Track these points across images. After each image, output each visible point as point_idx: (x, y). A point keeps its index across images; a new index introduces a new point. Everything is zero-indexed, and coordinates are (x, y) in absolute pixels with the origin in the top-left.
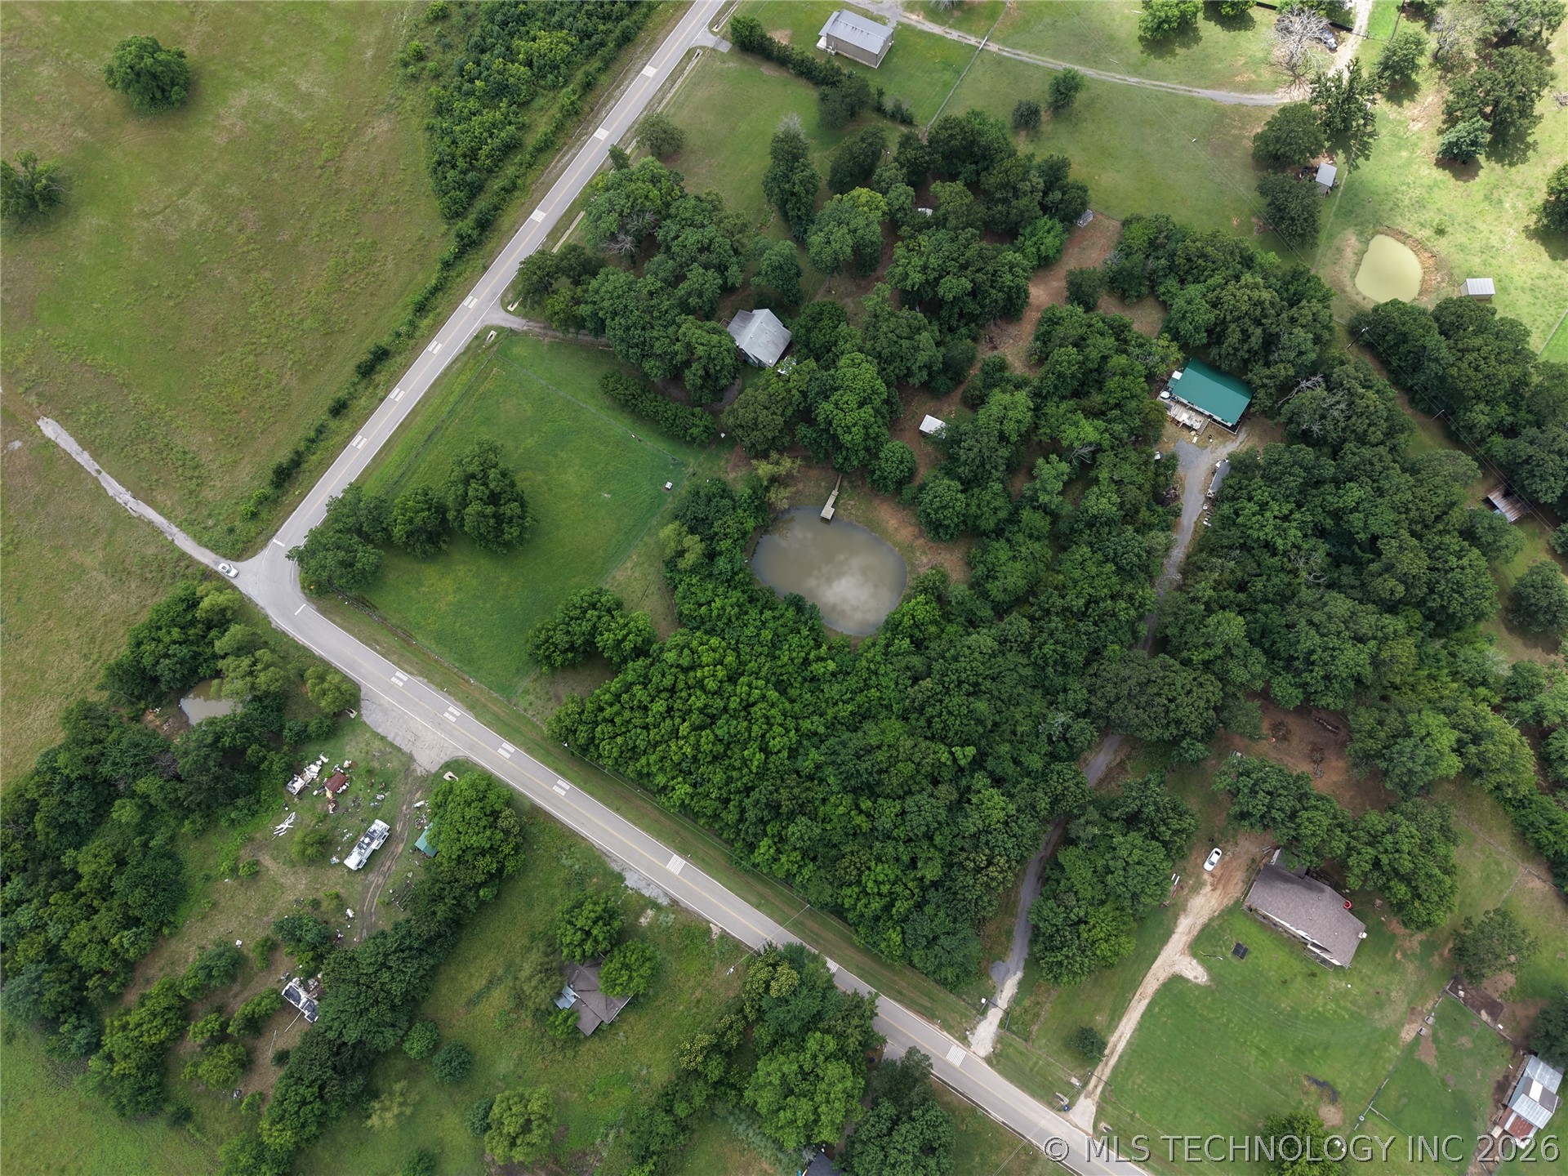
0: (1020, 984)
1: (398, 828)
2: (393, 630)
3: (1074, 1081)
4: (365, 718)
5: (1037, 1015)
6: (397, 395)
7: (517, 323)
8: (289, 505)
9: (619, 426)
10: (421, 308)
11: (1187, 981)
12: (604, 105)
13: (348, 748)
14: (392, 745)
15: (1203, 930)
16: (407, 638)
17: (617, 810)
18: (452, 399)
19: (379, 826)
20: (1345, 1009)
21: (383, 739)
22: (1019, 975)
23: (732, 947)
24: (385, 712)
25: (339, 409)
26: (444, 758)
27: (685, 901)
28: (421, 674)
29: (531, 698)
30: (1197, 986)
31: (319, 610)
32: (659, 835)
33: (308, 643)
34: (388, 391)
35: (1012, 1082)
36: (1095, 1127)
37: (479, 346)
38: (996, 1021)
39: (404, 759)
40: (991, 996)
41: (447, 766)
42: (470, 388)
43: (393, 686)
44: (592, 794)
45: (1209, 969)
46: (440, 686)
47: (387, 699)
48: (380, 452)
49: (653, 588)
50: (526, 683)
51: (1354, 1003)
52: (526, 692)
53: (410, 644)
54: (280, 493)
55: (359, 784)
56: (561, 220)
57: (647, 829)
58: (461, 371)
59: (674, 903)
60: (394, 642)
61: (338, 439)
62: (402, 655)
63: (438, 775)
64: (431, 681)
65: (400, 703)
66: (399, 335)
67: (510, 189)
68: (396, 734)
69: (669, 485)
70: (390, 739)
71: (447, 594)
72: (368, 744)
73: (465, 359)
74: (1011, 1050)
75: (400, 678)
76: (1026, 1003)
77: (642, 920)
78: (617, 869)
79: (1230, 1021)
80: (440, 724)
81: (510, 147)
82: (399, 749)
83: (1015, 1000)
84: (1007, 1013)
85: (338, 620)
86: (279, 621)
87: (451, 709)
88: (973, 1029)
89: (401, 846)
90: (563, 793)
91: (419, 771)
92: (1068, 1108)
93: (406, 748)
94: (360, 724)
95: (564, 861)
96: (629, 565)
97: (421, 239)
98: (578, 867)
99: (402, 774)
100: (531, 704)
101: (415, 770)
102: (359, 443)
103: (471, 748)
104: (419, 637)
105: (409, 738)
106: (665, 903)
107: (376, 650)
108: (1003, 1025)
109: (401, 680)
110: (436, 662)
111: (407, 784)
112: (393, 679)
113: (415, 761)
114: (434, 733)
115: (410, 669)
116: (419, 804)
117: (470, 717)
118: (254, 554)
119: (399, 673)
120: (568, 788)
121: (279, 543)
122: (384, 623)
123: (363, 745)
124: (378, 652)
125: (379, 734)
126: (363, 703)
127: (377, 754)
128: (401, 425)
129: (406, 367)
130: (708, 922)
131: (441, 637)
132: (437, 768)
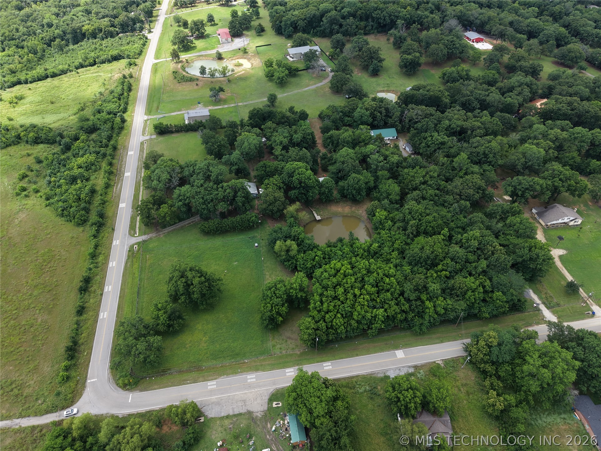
0: (534, 292)
1: (275, 449)
2: (189, 371)
3: (584, 305)
4: (210, 416)
5: (551, 297)
6: (108, 288)
7: (144, 237)
8: (84, 362)
9: (218, 242)
10: (93, 256)
11: (563, 255)
12: (121, 167)
13: (213, 437)
14: (235, 416)
16: (198, 369)
17: (357, 355)
18: (136, 275)
20: (596, 232)
21: (228, 417)
22: (531, 291)
24: (218, 403)
25: (81, 311)
26: (266, 398)
27: (418, 363)
28: (221, 376)
29: (279, 346)
30: (566, 254)
31: (141, 391)
32: (382, 350)
33: (148, 409)
34: (103, 290)
35: (573, 321)
37: (133, 253)
38: (545, 308)
39: (247, 416)
40: (533, 302)
41: (271, 400)
42: (142, 268)
43: (211, 391)
44: (342, 358)
45: (562, 248)
46: (235, 373)
47: (214, 398)
48: (118, 312)
50: (270, 344)
51: (595, 229)
52: (274, 346)
53: (203, 370)
54: (75, 360)
55: (235, 447)
56: (133, 202)
57: (375, 352)
58: (132, 265)
59: (416, 367)
60: (194, 374)
61: (90, 322)
62: (203, 376)
63: (270, 408)
64: (228, 374)
65: (222, 394)
66: (90, 269)
67: (104, 203)
68: (233, 409)
69: (256, 245)
70: (231, 413)
71: (201, 339)
72: (222, 426)
73: (130, 260)
74: (560, 313)
75: (212, 385)
76: (544, 296)
78: (382, 375)
79: (584, 256)
80: (250, 386)
81: (93, 192)
82: (240, 414)
83: (540, 298)
84: (544, 303)
85: (156, 387)
86: (122, 412)
87: (248, 377)
88: (544, 317)
90: (331, 367)
91: (259, 415)
92: (593, 313)
93: (243, 410)
94: (209, 420)
95: (361, 391)
96: (267, 277)
97: (73, 237)
98: (367, 388)
99: (252, 423)
100: (281, 349)
101: (257, 416)
102: (103, 316)
103: (274, 384)
104: (204, 364)
105: (241, 405)
106: (413, 370)
107: (188, 384)
108: (548, 308)
109: (213, 385)
110: (222, 366)
111: (259, 426)
112: (209, 387)
113: (253, 412)
114: (251, 393)
115: (213, 378)
116: (274, 429)
117: (260, 373)
118: (81, 395)
119: (210, 383)
120: (330, 364)
121: (92, 380)
122: (180, 372)
123: (220, 429)
124: (190, 383)
125: (224, 417)
126: (203, 410)
127: (231, 426)
128: (120, 297)
129: (104, 277)
130: (435, 362)
131: (215, 356)
132: (267, 406)
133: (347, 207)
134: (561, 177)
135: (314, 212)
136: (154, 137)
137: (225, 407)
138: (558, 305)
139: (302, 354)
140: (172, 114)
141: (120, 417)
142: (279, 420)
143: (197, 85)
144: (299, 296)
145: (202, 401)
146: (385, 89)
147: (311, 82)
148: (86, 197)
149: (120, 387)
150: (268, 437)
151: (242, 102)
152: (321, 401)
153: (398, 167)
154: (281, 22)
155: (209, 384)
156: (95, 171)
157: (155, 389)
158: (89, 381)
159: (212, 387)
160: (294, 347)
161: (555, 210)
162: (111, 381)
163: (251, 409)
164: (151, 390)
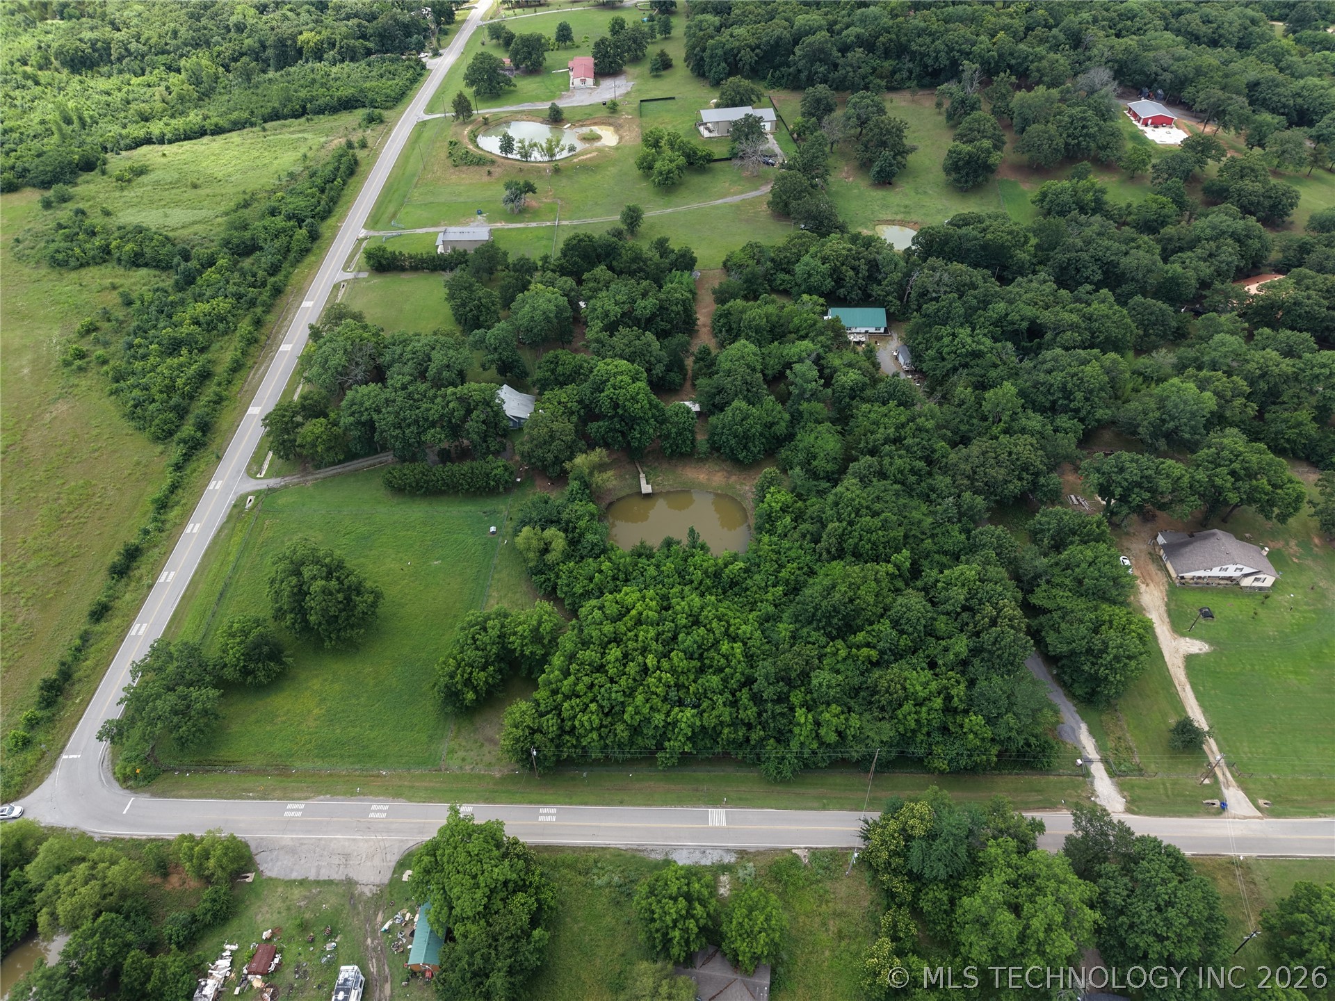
0: (1091, 732)
1: (373, 969)
2: (261, 772)
3: (1207, 781)
4: (268, 873)
5: (1129, 749)
6: (167, 577)
7: (273, 482)
8: (72, 715)
9: (416, 511)
10: (163, 505)
11: (1197, 655)
12: (278, 332)
13: (259, 918)
14: (318, 883)
15: (1169, 615)
16: (282, 771)
17: (621, 803)
18: (231, 558)
19: (348, 972)
20: (1306, 611)
21: (302, 883)
22: (1084, 727)
23: (829, 860)
24: (292, 851)
25: (100, 612)
26: (393, 859)
27: (751, 844)
28: (319, 793)
29: (461, 754)
30: (1206, 654)
31: (155, 795)
32: (680, 801)
33: (153, 834)
34: (155, 579)
35: (1164, 816)
36: (1258, 808)
37: (241, 512)
38: (1104, 775)
39: (341, 890)
40: (1078, 751)
41: (401, 865)
42: (247, 544)
43: (289, 821)
44: (586, 804)
45: (1201, 638)
46: (351, 794)
47: (287, 838)
48: (169, 627)
50: (446, 744)
51: (1307, 604)
52: (452, 751)
53: (288, 776)
54: (54, 710)
55: (295, 948)
57: (665, 804)
58: (230, 536)
59: (742, 854)
60: (269, 781)
61: (109, 640)
62: (285, 789)
63: (395, 882)
64: (335, 794)
65: (309, 832)
66: (146, 532)
67: (219, 400)
68: (319, 868)
69: (493, 529)
70: (312, 877)
71: (309, 711)
72: (284, 899)
73: (231, 525)
74: (1137, 791)
75: (294, 809)
76: (1111, 744)
77: (721, 891)
78: (660, 857)
79: (1252, 665)
80: (370, 828)
81: (205, 376)
82: (330, 883)
83: (1100, 748)
84: (1105, 761)
85: (184, 793)
86: (102, 830)
87: (374, 807)
88: (1093, 792)
89: (388, 987)
90: (554, 819)
91: (368, 891)
92: (1224, 806)
93: (337, 876)
94: (262, 881)
95: (598, 882)
96: (492, 601)
97: (138, 463)
98: (616, 878)
99: (347, 907)
100: (464, 760)
101: (362, 893)
102: (138, 630)
103: (421, 833)
104: (298, 764)
105: (337, 862)
106: (733, 860)
107: (249, 798)
108: (1112, 774)
109: (298, 810)
110: (331, 775)
111: (358, 914)
112: (287, 814)
113: (356, 883)
114: (367, 841)
115: (303, 795)
116: (386, 927)
117: (401, 804)
118: (41, 782)
119: (291, 805)
120: (555, 811)
121: (71, 757)
122: (246, 771)
123: (279, 904)
124: (254, 798)
125: (295, 881)
126: (258, 859)
127: (303, 903)
128: (183, 598)
129: (167, 553)
130: (789, 850)
131: (324, 751)
132: (389, 875)
133: (720, 474)
134: (1236, 466)
135: (642, 475)
136: (364, 275)
137: (303, 861)
138: (1140, 771)
139: (504, 779)
140: (418, 231)
141: (96, 839)
142: (405, 911)
143: (489, 173)
144: (527, 653)
145: (262, 839)
146: (899, 217)
147: (734, 188)
148: (185, 384)
149: (118, 780)
150: (369, 941)
151: (570, 219)
152: (477, 886)
153: (852, 398)
154: (704, 50)
155: (289, 806)
156: (225, 333)
157: (182, 797)
158: (64, 757)
159: (293, 814)
160: (494, 761)
161: (1209, 544)
162: (106, 763)
163: (355, 876)
164: (173, 797)
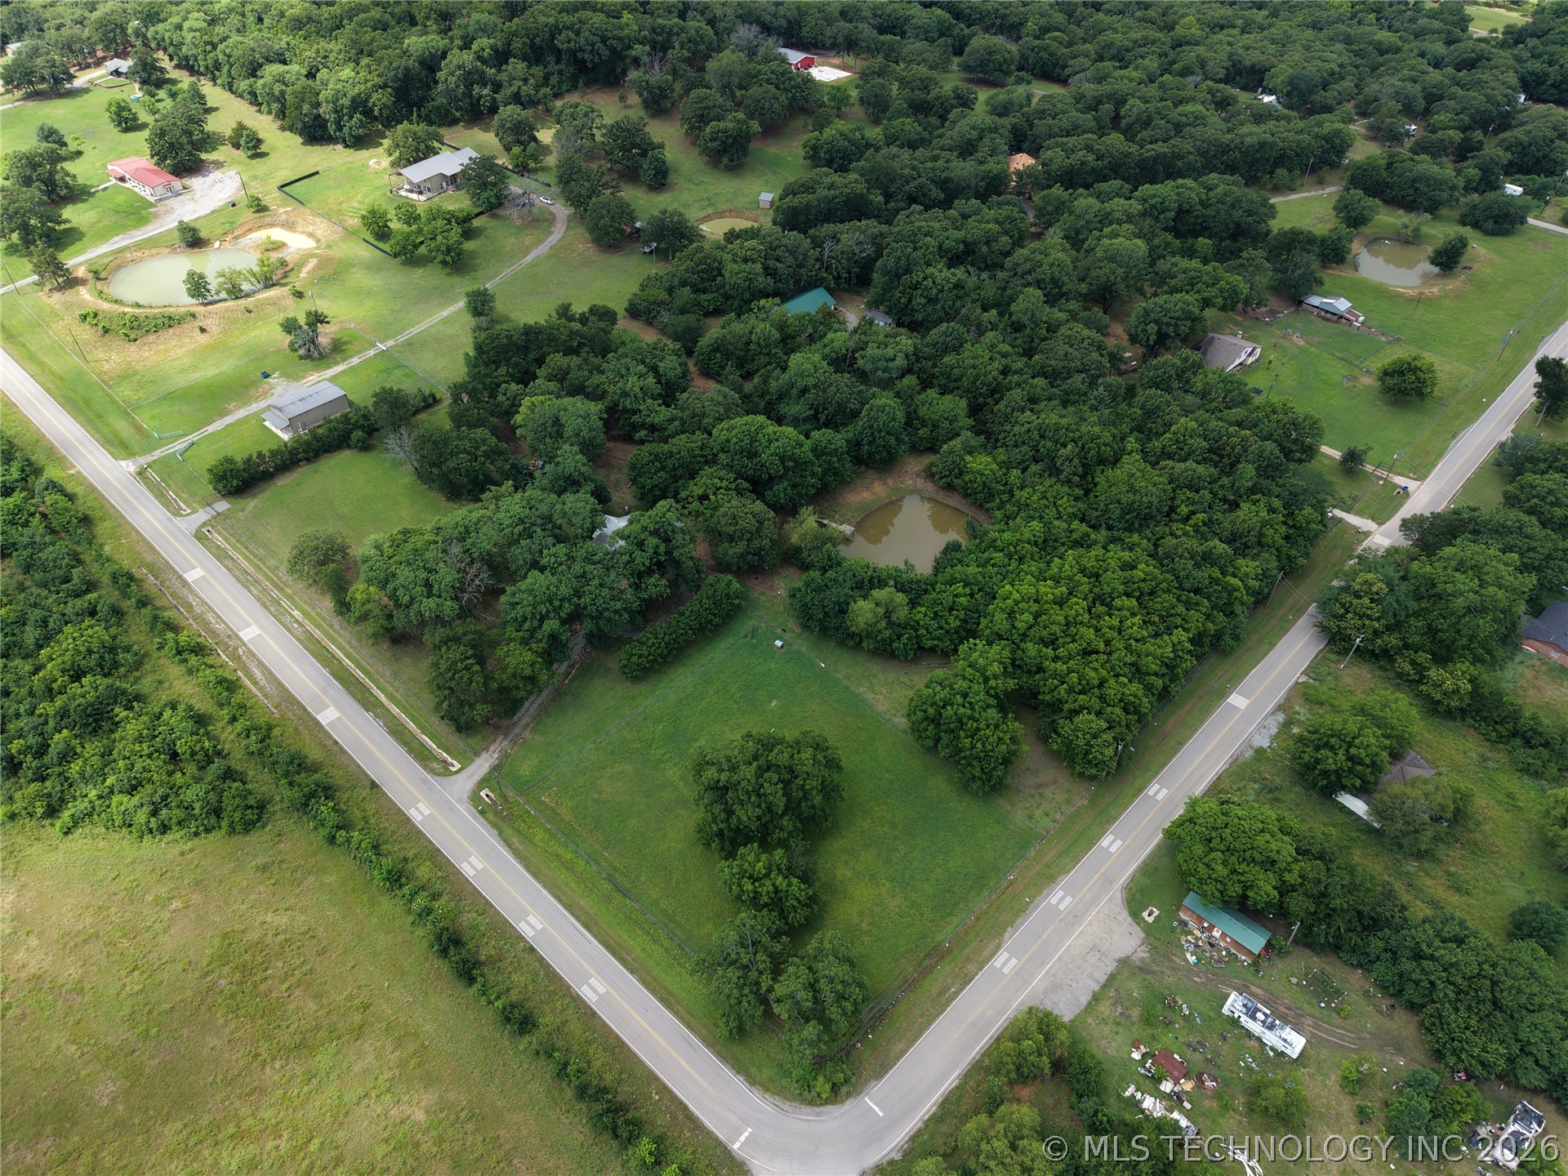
2: (925, 972)
3: (1382, 483)
6: (530, 926)
7: (483, 764)
9: (682, 680)
10: (396, 876)
12: (207, 623)
13: (1112, 1052)
14: (1105, 986)
16: (938, 954)
17: (1181, 744)
18: (569, 856)
20: (1288, 361)
21: (1096, 998)
23: (1318, 669)
24: (1056, 986)
25: (519, 1019)
26: (1124, 916)
27: (1279, 696)
28: (1000, 934)
29: (1038, 813)
31: (879, 1075)
32: (1206, 713)
33: (936, 1097)
34: (520, 939)
36: (1415, 479)
37: (496, 813)
38: (1345, 514)
39: (1126, 973)
41: (1135, 915)
42: (559, 831)
43: (1017, 973)
44: (1164, 765)
46: (1021, 910)
47: (1037, 982)
48: (622, 961)
49: (905, 679)
50: (1019, 818)
51: (1284, 357)
52: (1030, 817)
53: (950, 951)
55: (1168, 1039)
56: (351, 693)
57: (1202, 722)
58: (528, 839)
59: (1280, 708)
60: (944, 970)
61: (578, 1027)
62: (968, 959)
63: (1147, 929)
64: (1011, 923)
65: (1043, 964)
67: (266, 733)
68: (1090, 976)
69: (779, 643)
70: (1097, 988)
72: (1105, 1021)
73: (509, 831)
74: (1367, 510)
75: (1004, 962)
78: (1249, 754)
80: (1074, 917)
81: (199, 720)
82: (1112, 977)
84: (1336, 506)
85: (900, 1047)
86: (889, 1146)
87: (1054, 901)
88: (1356, 527)
89: (1254, 989)
90: (1164, 791)
91: (1143, 954)
93: (1111, 967)
94: (1072, 1027)
96: (870, 696)
98: (1255, 787)
99: (1148, 977)
100: (1047, 815)
101: (1142, 960)
102: (595, 991)
103: (1111, 882)
104: (939, 937)
105: (1095, 960)
106: (1283, 716)
107: (957, 994)
108: (1348, 511)
109: (1008, 960)
110: (978, 919)
111: (1162, 973)
112: (1006, 971)
113: (1128, 957)
114: (1090, 924)
115: (992, 946)
116: (1192, 959)
117: (1065, 880)
119: (998, 961)
120: (1157, 786)
121: (742, 1138)
122: (910, 985)
123: (1106, 1030)
124: (962, 990)
125: (1090, 1003)
127: (1119, 1010)
128: (585, 926)
129: (486, 908)
130: (1297, 683)
131: (944, 907)
132: (1139, 930)
133: (876, 484)
135: (826, 522)
136: (223, 506)
137: (1074, 985)
139: (1093, 801)
140: (211, 429)
141: (898, 1157)
142: (1183, 938)
143: (203, 330)
147: (527, 241)
149: (827, 1102)
150: (1197, 979)
155: (997, 965)
156: (138, 665)
157: (905, 1051)
158: (736, 1146)
159: (1009, 966)
160: (1066, 796)
162: (785, 1107)
163: (1122, 954)
164: (898, 1059)
